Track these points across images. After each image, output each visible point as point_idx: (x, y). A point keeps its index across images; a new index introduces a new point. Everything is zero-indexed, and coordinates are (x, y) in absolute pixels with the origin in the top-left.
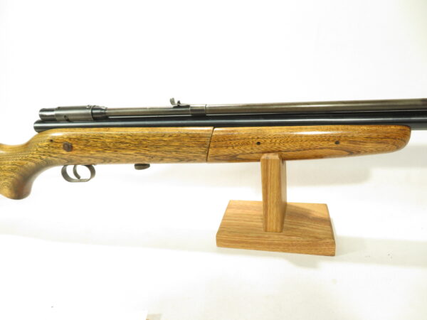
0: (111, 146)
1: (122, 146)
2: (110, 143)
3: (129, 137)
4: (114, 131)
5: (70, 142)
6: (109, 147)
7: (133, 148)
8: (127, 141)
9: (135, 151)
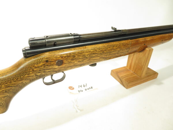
0: (88, 57)
1: (94, 55)
2: (87, 55)
3: (98, 50)
4: (90, 48)
5: (62, 59)
6: (87, 58)
7: (99, 56)
8: (97, 52)
9: (100, 57)
